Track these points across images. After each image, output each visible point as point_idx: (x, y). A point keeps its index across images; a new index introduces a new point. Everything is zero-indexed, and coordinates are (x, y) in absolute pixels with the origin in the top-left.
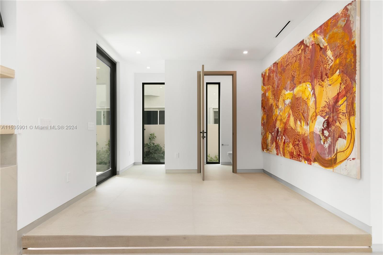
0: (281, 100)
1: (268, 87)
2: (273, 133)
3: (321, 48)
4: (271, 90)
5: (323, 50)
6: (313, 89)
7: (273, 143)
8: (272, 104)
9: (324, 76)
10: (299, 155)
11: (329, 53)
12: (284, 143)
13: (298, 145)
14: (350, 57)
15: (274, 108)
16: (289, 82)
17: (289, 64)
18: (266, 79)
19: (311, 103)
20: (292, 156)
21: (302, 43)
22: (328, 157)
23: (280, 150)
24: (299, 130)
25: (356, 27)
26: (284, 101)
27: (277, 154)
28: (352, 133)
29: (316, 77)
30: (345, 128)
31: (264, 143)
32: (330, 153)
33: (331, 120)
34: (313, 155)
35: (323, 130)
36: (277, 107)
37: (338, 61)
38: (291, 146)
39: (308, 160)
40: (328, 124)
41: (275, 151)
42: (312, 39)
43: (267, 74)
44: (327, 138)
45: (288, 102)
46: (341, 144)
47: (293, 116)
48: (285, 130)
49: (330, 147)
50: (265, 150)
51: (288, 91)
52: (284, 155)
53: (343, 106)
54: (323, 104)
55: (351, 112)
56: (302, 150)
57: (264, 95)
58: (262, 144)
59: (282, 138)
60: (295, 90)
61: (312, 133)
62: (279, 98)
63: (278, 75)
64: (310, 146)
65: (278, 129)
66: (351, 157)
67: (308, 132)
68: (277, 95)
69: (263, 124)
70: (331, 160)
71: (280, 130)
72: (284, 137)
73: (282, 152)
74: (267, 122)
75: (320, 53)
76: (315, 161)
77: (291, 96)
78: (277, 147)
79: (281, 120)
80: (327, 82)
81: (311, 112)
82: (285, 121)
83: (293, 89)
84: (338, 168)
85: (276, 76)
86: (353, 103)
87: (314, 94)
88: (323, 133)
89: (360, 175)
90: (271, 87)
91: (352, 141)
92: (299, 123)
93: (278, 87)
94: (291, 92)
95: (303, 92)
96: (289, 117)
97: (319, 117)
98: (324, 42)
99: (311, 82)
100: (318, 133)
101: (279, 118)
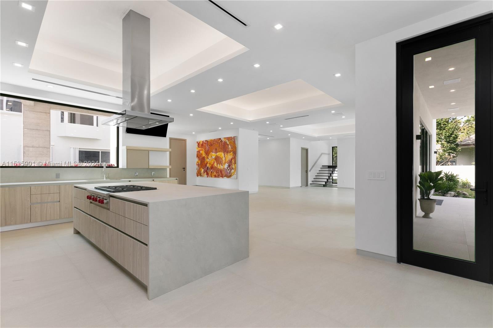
0: (210, 156)
1: (202, 149)
2: (205, 169)
3: (227, 144)
4: (204, 151)
5: (228, 145)
6: (224, 155)
7: (205, 173)
8: (204, 157)
9: (228, 152)
10: (219, 176)
11: (230, 146)
12: (212, 172)
13: (218, 172)
14: (235, 149)
15: (206, 158)
16: (214, 150)
17: (214, 144)
18: (200, 145)
19: (224, 159)
20: (215, 176)
21: (220, 139)
22: (229, 175)
23: (209, 175)
24: (219, 167)
25: (236, 143)
26: (212, 156)
27: (207, 177)
28: (235, 168)
29: (225, 152)
30: (234, 167)
31: (199, 173)
32: (229, 174)
33: (230, 165)
34: (224, 175)
35: (227, 168)
36: (208, 158)
37: (232, 149)
38: (215, 173)
39: (222, 177)
40: (229, 166)
41: (206, 176)
42: (224, 140)
43: (201, 143)
44: (229, 170)
45: (213, 157)
46: (233, 171)
47: (216, 162)
48: (212, 167)
49: (229, 172)
50: (199, 176)
51: (214, 154)
52: (211, 177)
53: (233, 161)
54: (228, 160)
55: (235, 163)
56: (220, 174)
57: (199, 152)
58: (197, 173)
59: (210, 170)
60: (217, 153)
61: (224, 168)
62: (209, 155)
63: (208, 146)
64: (223, 172)
65: (208, 167)
66: (235, 174)
67: (222, 168)
68: (207, 153)
69: (198, 165)
70: (230, 176)
71: (209, 167)
72: (211, 170)
73: (210, 176)
74: (201, 164)
75: (227, 145)
76: (225, 177)
77: (215, 156)
78: (207, 174)
79: (210, 164)
80: (229, 154)
81: (224, 162)
82: (212, 164)
83: (216, 153)
84: (232, 177)
85: (207, 146)
86: (235, 161)
87: (225, 156)
88: (228, 168)
89: (237, 178)
90: (204, 149)
91: (235, 170)
92: (219, 165)
93: (208, 150)
94: (215, 154)
95: (221, 155)
96: (214, 162)
97: (226, 163)
98: (228, 143)
99: (224, 153)
100: (226, 168)
101: (209, 162)
